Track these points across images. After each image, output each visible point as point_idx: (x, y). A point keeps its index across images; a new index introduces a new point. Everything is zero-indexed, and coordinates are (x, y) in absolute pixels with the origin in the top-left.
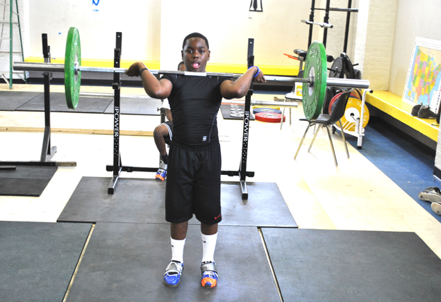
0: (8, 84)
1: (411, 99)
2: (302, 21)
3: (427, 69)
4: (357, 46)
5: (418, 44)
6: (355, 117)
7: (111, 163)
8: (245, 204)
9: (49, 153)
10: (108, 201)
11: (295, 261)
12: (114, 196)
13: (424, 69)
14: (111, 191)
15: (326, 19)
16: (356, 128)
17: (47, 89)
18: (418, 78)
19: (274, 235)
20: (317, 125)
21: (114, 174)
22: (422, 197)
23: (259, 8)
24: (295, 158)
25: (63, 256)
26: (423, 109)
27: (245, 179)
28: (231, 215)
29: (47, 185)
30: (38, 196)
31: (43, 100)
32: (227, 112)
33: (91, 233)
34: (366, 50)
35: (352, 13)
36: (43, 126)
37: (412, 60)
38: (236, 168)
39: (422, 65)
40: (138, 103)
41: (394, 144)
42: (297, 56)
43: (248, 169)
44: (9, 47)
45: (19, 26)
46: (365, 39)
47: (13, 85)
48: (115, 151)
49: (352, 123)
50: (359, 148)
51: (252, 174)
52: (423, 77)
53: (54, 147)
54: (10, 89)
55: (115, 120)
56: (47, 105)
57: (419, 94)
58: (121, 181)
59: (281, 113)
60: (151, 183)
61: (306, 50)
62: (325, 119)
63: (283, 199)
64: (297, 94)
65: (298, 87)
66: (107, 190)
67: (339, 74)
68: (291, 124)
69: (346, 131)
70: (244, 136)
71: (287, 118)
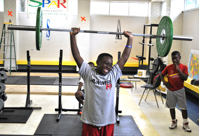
0: (9, 72)
1: (190, 77)
2: (139, 43)
3: (196, 63)
5: (192, 52)
7: (57, 107)
8: (118, 125)
9: (29, 103)
10: (56, 125)
12: (59, 123)
13: (195, 63)
14: (58, 121)
15: (150, 42)
16: (166, 91)
18: (193, 68)
20: (148, 90)
21: (59, 113)
22: (198, 121)
23: (120, 38)
24: (139, 104)
26: (196, 81)
27: (118, 114)
29: (29, 118)
30: (25, 123)
36: (26, 90)
37: (190, 59)
39: (194, 62)
40: (67, 80)
42: (138, 58)
43: (119, 110)
44: (10, 56)
45: (14, 47)
47: (12, 73)
48: (59, 102)
49: (164, 88)
51: (120, 112)
52: (195, 67)
53: (31, 101)
54: (10, 74)
55: (59, 88)
57: (194, 74)
58: (62, 116)
59: (131, 84)
60: (75, 116)
61: (142, 55)
62: (152, 87)
63: (135, 123)
64: (139, 75)
65: (139, 72)
66: (56, 120)
67: (157, 66)
68: (136, 88)
69: (161, 92)
70: (117, 95)
71: (134, 86)
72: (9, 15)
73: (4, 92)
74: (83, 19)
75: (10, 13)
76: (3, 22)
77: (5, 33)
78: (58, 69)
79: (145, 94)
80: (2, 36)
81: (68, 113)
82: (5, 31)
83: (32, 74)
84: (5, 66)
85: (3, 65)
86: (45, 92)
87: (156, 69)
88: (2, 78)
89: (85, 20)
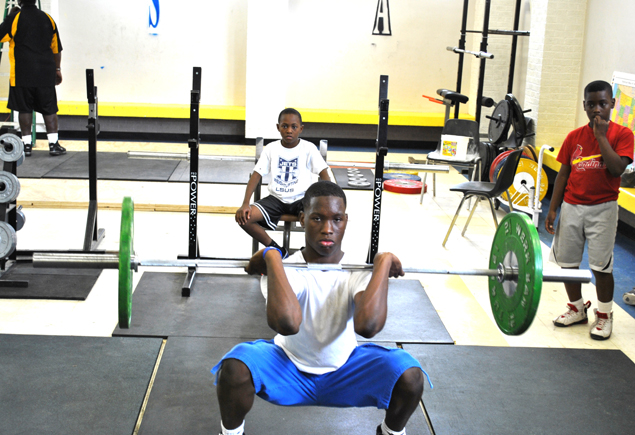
2: (449, 49)
4: (527, 84)
6: (528, 186)
7: (185, 253)
9: (95, 238)
10: (182, 306)
11: (454, 391)
12: (191, 299)
13: (627, 116)
14: (186, 293)
15: (484, 47)
16: (530, 203)
17: (92, 147)
19: (422, 355)
20: (474, 199)
21: (190, 268)
22: (627, 299)
23: (386, 31)
24: (444, 245)
25: (125, 384)
26: (626, 175)
29: (94, 284)
30: (83, 299)
32: (343, 179)
33: (162, 352)
34: (543, 90)
35: (519, 37)
36: (86, 199)
39: (624, 111)
40: (217, 167)
42: (442, 98)
46: (540, 73)
47: (38, 141)
48: (190, 236)
49: (523, 195)
53: (102, 230)
55: (191, 191)
56: (93, 169)
58: (199, 278)
59: (420, 180)
60: (240, 280)
61: (455, 90)
62: (487, 189)
63: (430, 304)
64: (445, 153)
65: (446, 143)
66: (181, 290)
67: (503, 125)
68: (435, 195)
69: (515, 206)
70: (374, 213)
71: (430, 187)
73: (14, 202)
78: (186, 130)
79: (464, 213)
83: (103, 146)
85: (9, 117)
87: (500, 132)
88: (9, 158)
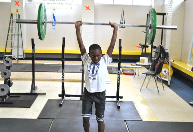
0: (17, 60)
1: (191, 64)
2: (143, 31)
4: (166, 41)
6: (166, 72)
7: (61, 93)
8: (119, 110)
9: (34, 89)
10: (59, 109)
12: (62, 107)
14: (61, 105)
16: (167, 77)
17: (33, 62)
19: (132, 124)
20: (150, 76)
21: (62, 98)
24: (140, 91)
27: (118, 100)
28: (113, 115)
29: (33, 103)
30: (29, 107)
31: (32, 67)
32: (110, 71)
33: (52, 123)
34: (171, 43)
36: (32, 77)
37: (191, 47)
38: (115, 95)
40: (72, 67)
41: (184, 84)
42: (141, 46)
43: (120, 95)
44: (17, 45)
45: (22, 36)
46: (170, 38)
47: (19, 61)
48: (62, 88)
49: (165, 75)
50: (169, 86)
51: (122, 97)
53: (37, 87)
55: (62, 75)
56: (33, 69)
58: (65, 101)
59: (134, 71)
60: (78, 102)
61: (144, 44)
62: (153, 73)
63: (135, 108)
64: (141, 63)
65: (141, 60)
66: (59, 105)
67: (159, 54)
68: (138, 75)
69: (162, 78)
70: (118, 81)
71: (137, 73)
72: (16, 5)
73: (9, 78)
74: (88, 8)
75: (17, 3)
76: (11, 12)
77: (12, 23)
78: (61, 57)
79: (147, 81)
80: (10, 25)
81: (71, 98)
82: (12, 21)
84: (12, 54)
85: (11, 53)
86: (50, 79)
87: (158, 56)
88: (8, 65)
89: (90, 9)
